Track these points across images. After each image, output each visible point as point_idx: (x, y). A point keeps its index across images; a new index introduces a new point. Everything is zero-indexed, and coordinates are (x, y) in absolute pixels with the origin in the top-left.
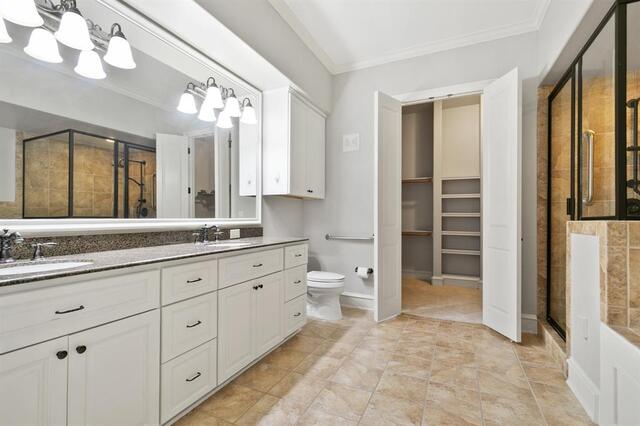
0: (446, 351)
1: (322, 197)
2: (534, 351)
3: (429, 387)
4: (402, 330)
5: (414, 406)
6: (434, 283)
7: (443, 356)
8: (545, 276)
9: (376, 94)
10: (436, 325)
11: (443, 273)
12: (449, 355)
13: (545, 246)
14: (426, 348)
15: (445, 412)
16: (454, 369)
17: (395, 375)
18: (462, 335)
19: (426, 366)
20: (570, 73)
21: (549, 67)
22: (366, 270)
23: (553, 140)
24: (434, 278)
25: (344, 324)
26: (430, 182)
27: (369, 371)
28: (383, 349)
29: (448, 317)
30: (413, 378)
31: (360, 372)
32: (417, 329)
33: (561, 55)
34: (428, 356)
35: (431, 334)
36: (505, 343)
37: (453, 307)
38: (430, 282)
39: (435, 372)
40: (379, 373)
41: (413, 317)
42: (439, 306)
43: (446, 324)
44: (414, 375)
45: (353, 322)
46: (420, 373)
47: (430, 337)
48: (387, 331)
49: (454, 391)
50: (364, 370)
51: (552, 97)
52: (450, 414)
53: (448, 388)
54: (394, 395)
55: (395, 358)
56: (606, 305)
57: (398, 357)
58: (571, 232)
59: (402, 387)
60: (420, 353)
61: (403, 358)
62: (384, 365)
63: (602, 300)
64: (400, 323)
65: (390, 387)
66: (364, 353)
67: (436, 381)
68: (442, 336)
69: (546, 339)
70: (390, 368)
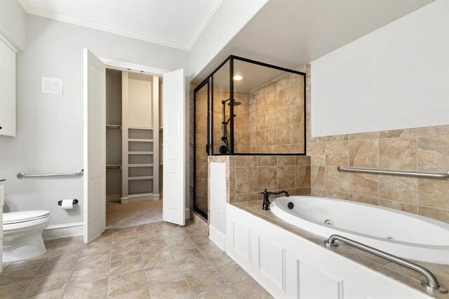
0: (148, 245)
1: (14, 135)
2: (191, 228)
3: (146, 272)
4: (111, 242)
5: (141, 290)
6: (123, 202)
7: (147, 249)
8: (193, 186)
9: (85, 51)
10: (135, 231)
11: (129, 194)
12: (150, 247)
13: (193, 170)
14: (133, 249)
15: (161, 283)
16: (157, 254)
17: (119, 276)
18: (153, 232)
19: (139, 260)
20: (206, 81)
21: (196, 75)
22: (71, 201)
23: (196, 113)
24: (123, 198)
25: (51, 255)
26: (120, 129)
27: (95, 284)
28: (100, 263)
29: (141, 223)
30: (133, 273)
31: (86, 289)
32: (123, 237)
33: (204, 70)
34: (137, 253)
35: (134, 238)
36: (177, 228)
37: (142, 215)
38: (119, 202)
39: (146, 262)
40: (105, 282)
41: (116, 230)
42: (132, 217)
43: (141, 228)
44: (132, 270)
45: (62, 251)
46: (137, 267)
47: (133, 240)
48: (98, 247)
49: (162, 268)
50: (90, 285)
51: (196, 90)
52: (165, 283)
53: (158, 268)
54: (124, 291)
55: (113, 265)
56: (229, 195)
57: (115, 263)
58: (210, 161)
59: (127, 283)
60: (131, 254)
61: (120, 261)
62: (107, 274)
63: (227, 193)
64: (106, 238)
65: (118, 287)
66: (84, 273)
67: (150, 267)
68: (141, 236)
69: (196, 219)
70: (113, 274)
